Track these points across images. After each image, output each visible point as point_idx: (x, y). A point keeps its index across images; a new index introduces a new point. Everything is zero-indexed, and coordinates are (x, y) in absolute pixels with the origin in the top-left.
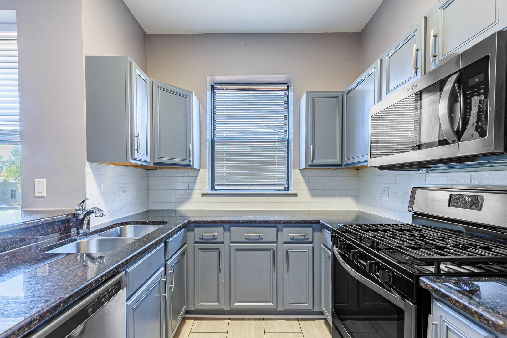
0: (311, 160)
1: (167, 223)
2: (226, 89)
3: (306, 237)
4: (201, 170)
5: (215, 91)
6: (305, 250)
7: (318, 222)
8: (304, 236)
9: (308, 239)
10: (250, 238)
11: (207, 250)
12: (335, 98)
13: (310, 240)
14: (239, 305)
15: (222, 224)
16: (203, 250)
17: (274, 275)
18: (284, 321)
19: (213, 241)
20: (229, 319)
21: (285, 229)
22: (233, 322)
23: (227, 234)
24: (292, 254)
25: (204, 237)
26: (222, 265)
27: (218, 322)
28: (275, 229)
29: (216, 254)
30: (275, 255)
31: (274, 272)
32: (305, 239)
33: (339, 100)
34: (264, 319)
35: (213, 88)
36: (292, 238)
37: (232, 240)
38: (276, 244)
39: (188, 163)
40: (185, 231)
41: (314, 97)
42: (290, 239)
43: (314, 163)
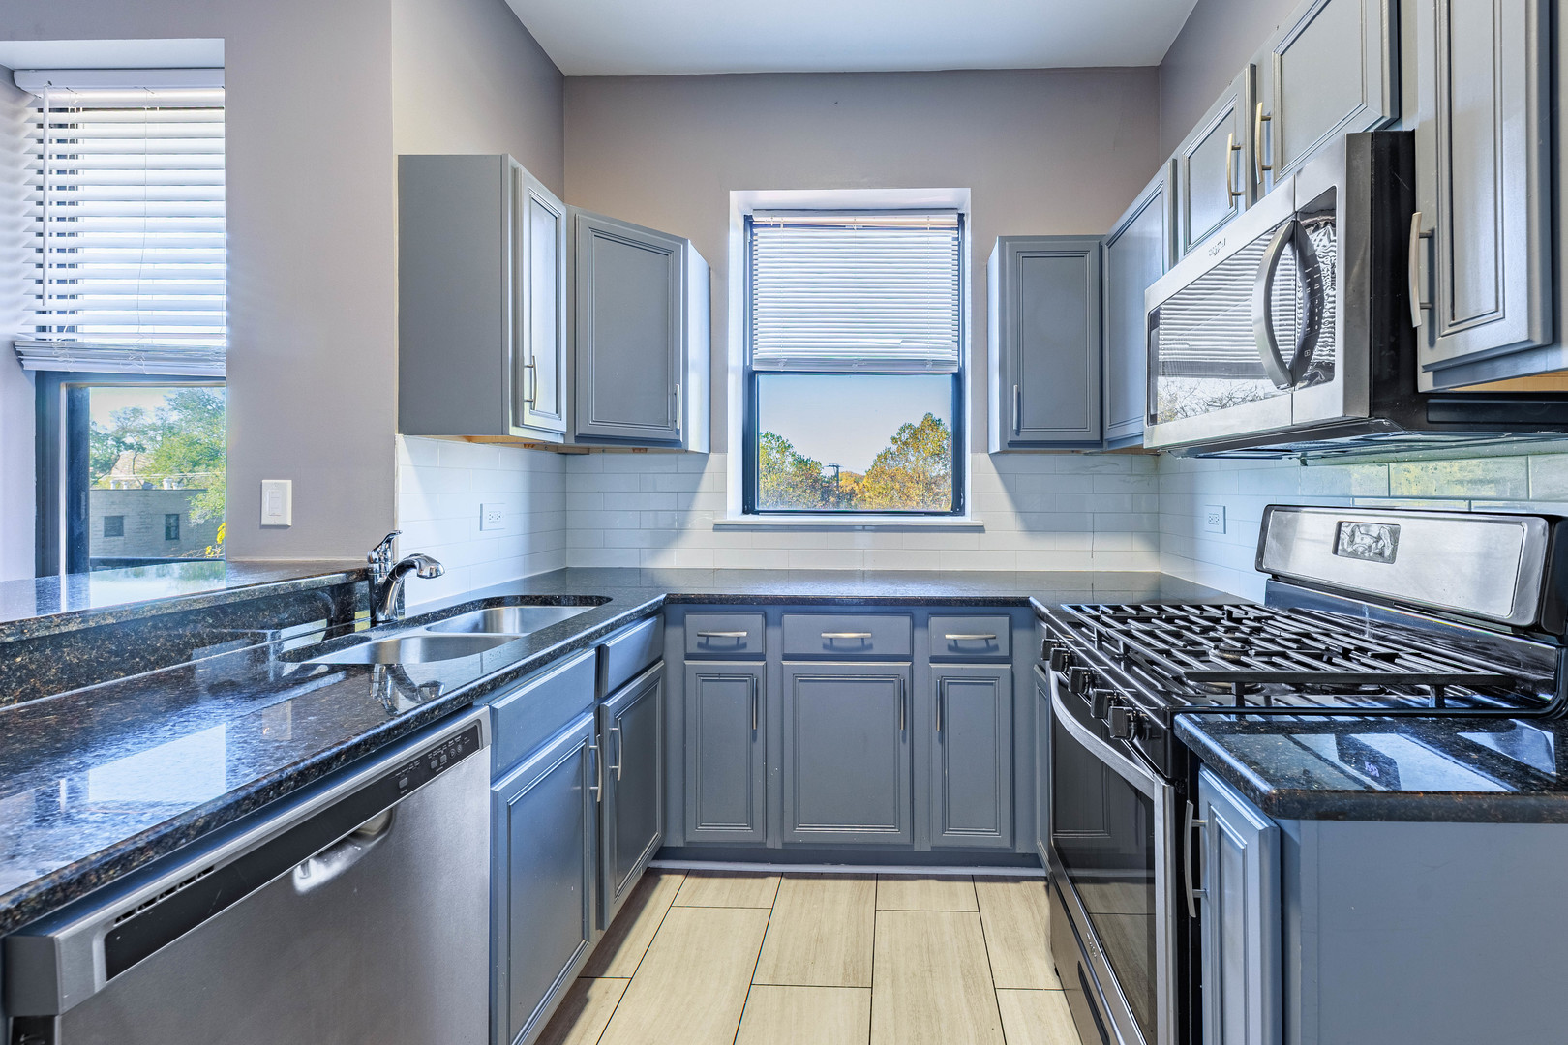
0: (1015, 427)
1: (609, 600)
2: (785, 226)
3: (992, 643)
4: (712, 455)
5: (755, 231)
6: (988, 681)
7: (1024, 603)
8: (987, 639)
9: (996, 648)
10: (835, 644)
11: (720, 677)
12: (1080, 254)
13: (1004, 652)
14: (808, 832)
15: (760, 607)
16: (706, 677)
17: (905, 749)
18: (932, 882)
19: (735, 651)
20: (782, 875)
21: (934, 621)
22: (793, 882)
23: (773, 633)
24: (953, 693)
25: (712, 642)
26: (760, 720)
27: (749, 881)
28: (906, 621)
29: (742, 690)
30: (905, 696)
31: (904, 741)
32: (990, 649)
33: (1091, 259)
34: (877, 877)
35: (748, 220)
36: (954, 646)
37: (788, 651)
38: (908, 664)
39: (673, 436)
40: (657, 623)
41: (1021, 253)
42: (946, 648)
43: (1024, 436)
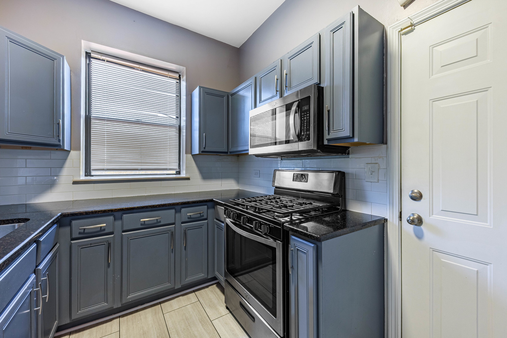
0: (204, 147)
1: (28, 220)
2: (107, 61)
3: (202, 214)
4: (72, 152)
5: (92, 59)
6: (200, 227)
7: (212, 201)
8: (200, 213)
9: (203, 216)
10: (146, 223)
11: (91, 245)
13: (205, 217)
14: (132, 296)
15: (113, 213)
16: (83, 246)
17: (172, 255)
18: (181, 298)
19: (101, 232)
20: (119, 317)
21: (183, 210)
22: (125, 318)
23: (118, 223)
24: (189, 232)
25: (86, 231)
26: (112, 258)
27: (105, 325)
28: (173, 211)
29: (103, 248)
30: (173, 235)
31: (172, 252)
32: (201, 216)
33: (225, 98)
34: (160, 303)
35: (88, 55)
36: (190, 217)
37: (125, 229)
38: (174, 226)
39: (57, 143)
40: (57, 226)
41: (206, 92)
42: (187, 218)
43: (206, 150)
